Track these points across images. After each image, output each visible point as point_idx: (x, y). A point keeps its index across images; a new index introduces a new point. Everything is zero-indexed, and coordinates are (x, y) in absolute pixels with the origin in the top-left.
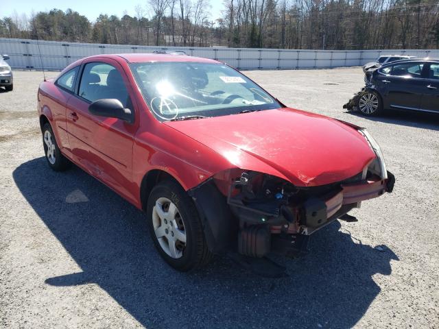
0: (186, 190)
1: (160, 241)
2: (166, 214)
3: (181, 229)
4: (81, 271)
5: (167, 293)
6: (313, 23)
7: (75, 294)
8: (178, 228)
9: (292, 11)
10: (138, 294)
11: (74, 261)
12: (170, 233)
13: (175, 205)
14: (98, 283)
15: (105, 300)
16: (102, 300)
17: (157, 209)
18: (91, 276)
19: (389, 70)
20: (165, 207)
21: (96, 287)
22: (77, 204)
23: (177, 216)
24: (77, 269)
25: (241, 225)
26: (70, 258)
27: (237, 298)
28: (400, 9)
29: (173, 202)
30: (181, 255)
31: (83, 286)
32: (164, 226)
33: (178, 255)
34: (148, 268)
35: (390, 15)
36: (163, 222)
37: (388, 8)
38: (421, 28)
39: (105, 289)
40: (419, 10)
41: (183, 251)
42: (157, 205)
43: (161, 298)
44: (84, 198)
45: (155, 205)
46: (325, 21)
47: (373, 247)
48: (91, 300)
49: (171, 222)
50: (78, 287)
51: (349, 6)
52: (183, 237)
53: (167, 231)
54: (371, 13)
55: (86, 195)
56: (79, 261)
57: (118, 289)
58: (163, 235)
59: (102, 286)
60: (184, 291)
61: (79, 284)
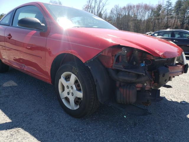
0: (84, 62)
1: (63, 101)
2: (68, 82)
3: (79, 90)
4: (11, 121)
5: (71, 131)
6: (118, 23)
7: (6, 136)
8: (77, 90)
9: (109, 18)
10: (51, 133)
11: (6, 116)
12: (70, 94)
13: (75, 75)
14: (22, 128)
15: (28, 138)
16: (26, 138)
17: (62, 80)
18: (18, 124)
19: (157, 35)
20: (67, 78)
21: (21, 130)
22: (11, 87)
23: (76, 82)
24: (8, 120)
25: (118, 85)
26: (4, 114)
27: (116, 132)
28: (152, 19)
29: (73, 73)
30: (78, 107)
31: (12, 130)
32: (66, 90)
33: (76, 108)
34: (56, 117)
35: (148, 21)
36: (66, 88)
37: (147, 18)
38: (160, 27)
39: (28, 132)
40: (158, 19)
41: (80, 104)
42: (62, 77)
43: (68, 134)
44: (15, 84)
45: (60, 78)
46: (123, 22)
47: (180, 102)
48: (17, 139)
49: (71, 86)
50: (9, 131)
51: (132, 17)
52: (80, 95)
53: (68, 93)
54: (141, 20)
55: (16, 83)
56: (10, 116)
57: (37, 131)
58: (65, 96)
59: (26, 130)
60: (81, 129)
61: (9, 129)
